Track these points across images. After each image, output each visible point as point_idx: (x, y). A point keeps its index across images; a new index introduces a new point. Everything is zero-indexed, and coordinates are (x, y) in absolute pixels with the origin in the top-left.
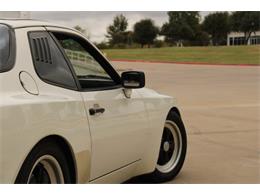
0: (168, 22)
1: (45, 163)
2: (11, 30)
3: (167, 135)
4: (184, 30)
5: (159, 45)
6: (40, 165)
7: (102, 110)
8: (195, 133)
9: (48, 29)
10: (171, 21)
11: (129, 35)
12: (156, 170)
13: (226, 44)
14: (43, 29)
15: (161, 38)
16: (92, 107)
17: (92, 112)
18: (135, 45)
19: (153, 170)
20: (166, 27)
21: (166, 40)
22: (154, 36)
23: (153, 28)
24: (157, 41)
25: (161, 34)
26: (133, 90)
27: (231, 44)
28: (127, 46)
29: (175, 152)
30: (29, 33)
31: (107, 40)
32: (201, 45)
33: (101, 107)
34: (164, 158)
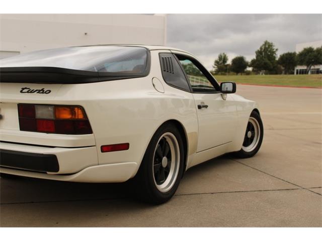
0: (255, 58)
1: (166, 137)
2: (148, 52)
3: (250, 127)
4: (265, 64)
5: (248, 73)
6: (164, 139)
7: (206, 107)
8: (270, 129)
9: (173, 52)
10: (257, 57)
11: (228, 67)
12: (242, 149)
13: (293, 73)
14: (169, 51)
15: (250, 69)
16: (200, 104)
17: (200, 107)
18: (232, 73)
19: (239, 149)
20: (253, 61)
21: (253, 70)
22: (245, 67)
23: (245, 62)
24: (247, 71)
25: (250, 66)
26: (228, 94)
27: (297, 73)
28: (227, 74)
29: (255, 139)
30: (159, 53)
31: (214, 70)
32: (276, 74)
33: (206, 104)
34: (247, 142)
